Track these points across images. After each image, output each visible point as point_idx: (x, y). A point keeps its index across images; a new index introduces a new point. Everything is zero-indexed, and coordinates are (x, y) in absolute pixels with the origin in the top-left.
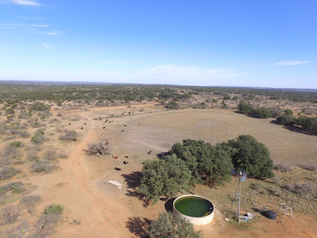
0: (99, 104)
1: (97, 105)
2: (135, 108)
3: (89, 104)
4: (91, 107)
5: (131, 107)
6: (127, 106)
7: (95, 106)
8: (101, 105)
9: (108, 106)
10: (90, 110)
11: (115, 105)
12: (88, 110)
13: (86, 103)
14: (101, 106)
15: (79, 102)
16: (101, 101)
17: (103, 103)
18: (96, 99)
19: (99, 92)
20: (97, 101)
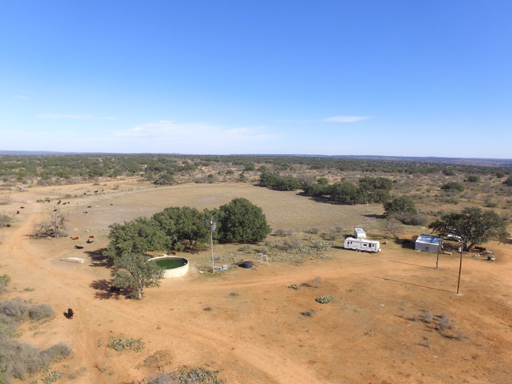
0: (44, 181)
2: (106, 185)
3: (24, 183)
4: (29, 187)
5: (98, 185)
6: (93, 184)
7: (37, 185)
8: (47, 183)
9: (60, 185)
10: (27, 191)
11: (71, 183)
12: (23, 191)
13: (19, 182)
15: (5, 180)
16: (47, 178)
17: (50, 180)
18: (37, 175)
19: (41, 165)
20: (39, 178)
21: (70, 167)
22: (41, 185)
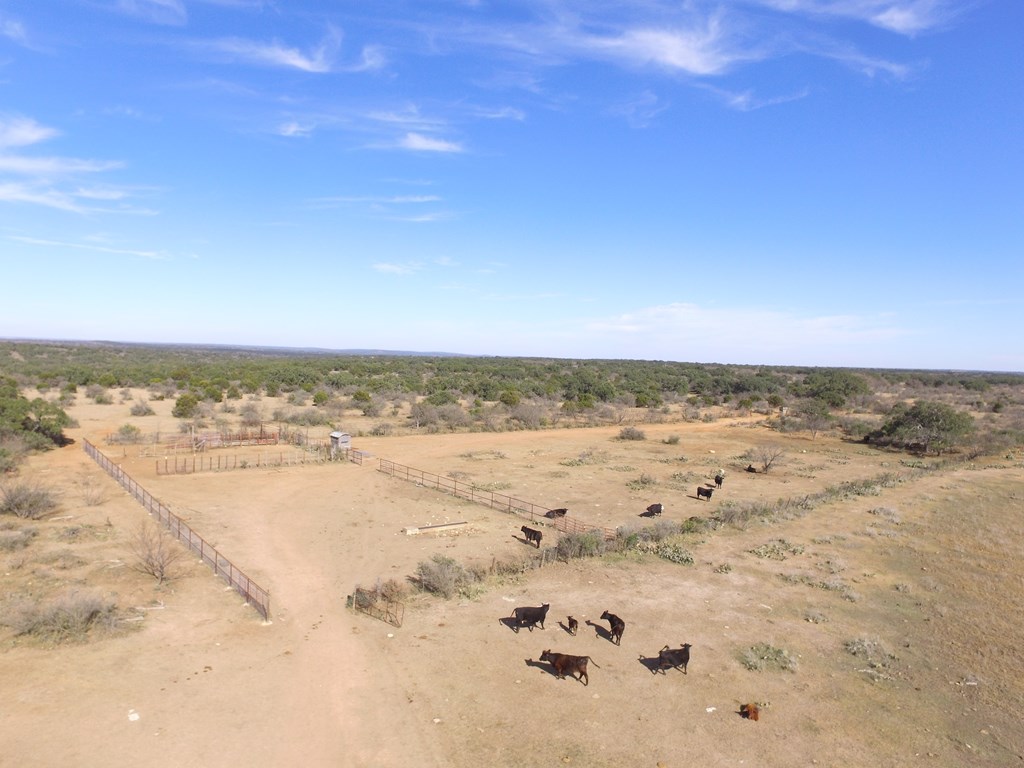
0: (434, 410)
1: (422, 421)
2: (673, 441)
3: (369, 412)
4: (376, 433)
5: (639, 437)
6: (616, 431)
7: (407, 426)
8: (443, 416)
9: (488, 428)
10: (354, 457)
12: (340, 457)
13: (358, 407)
14: (441, 422)
15: (319, 401)
16: (445, 400)
17: (454, 407)
18: (418, 390)
19: (432, 368)
20: (420, 399)
21: (494, 374)
22: (422, 425)
